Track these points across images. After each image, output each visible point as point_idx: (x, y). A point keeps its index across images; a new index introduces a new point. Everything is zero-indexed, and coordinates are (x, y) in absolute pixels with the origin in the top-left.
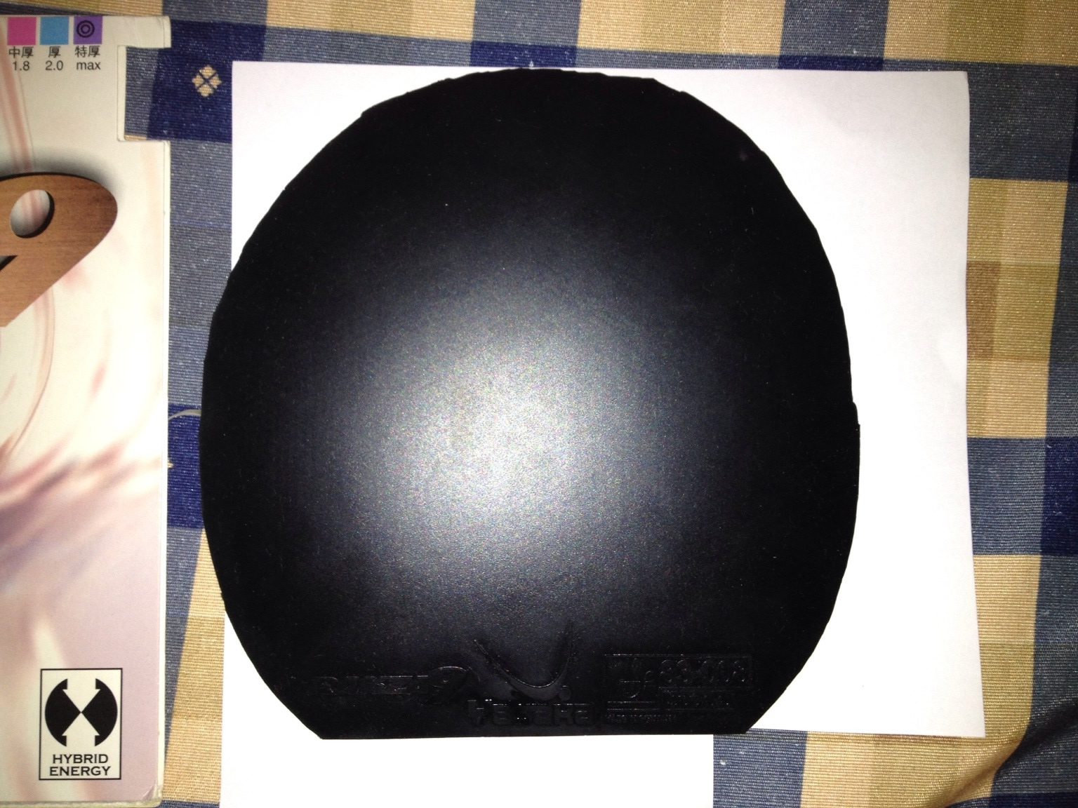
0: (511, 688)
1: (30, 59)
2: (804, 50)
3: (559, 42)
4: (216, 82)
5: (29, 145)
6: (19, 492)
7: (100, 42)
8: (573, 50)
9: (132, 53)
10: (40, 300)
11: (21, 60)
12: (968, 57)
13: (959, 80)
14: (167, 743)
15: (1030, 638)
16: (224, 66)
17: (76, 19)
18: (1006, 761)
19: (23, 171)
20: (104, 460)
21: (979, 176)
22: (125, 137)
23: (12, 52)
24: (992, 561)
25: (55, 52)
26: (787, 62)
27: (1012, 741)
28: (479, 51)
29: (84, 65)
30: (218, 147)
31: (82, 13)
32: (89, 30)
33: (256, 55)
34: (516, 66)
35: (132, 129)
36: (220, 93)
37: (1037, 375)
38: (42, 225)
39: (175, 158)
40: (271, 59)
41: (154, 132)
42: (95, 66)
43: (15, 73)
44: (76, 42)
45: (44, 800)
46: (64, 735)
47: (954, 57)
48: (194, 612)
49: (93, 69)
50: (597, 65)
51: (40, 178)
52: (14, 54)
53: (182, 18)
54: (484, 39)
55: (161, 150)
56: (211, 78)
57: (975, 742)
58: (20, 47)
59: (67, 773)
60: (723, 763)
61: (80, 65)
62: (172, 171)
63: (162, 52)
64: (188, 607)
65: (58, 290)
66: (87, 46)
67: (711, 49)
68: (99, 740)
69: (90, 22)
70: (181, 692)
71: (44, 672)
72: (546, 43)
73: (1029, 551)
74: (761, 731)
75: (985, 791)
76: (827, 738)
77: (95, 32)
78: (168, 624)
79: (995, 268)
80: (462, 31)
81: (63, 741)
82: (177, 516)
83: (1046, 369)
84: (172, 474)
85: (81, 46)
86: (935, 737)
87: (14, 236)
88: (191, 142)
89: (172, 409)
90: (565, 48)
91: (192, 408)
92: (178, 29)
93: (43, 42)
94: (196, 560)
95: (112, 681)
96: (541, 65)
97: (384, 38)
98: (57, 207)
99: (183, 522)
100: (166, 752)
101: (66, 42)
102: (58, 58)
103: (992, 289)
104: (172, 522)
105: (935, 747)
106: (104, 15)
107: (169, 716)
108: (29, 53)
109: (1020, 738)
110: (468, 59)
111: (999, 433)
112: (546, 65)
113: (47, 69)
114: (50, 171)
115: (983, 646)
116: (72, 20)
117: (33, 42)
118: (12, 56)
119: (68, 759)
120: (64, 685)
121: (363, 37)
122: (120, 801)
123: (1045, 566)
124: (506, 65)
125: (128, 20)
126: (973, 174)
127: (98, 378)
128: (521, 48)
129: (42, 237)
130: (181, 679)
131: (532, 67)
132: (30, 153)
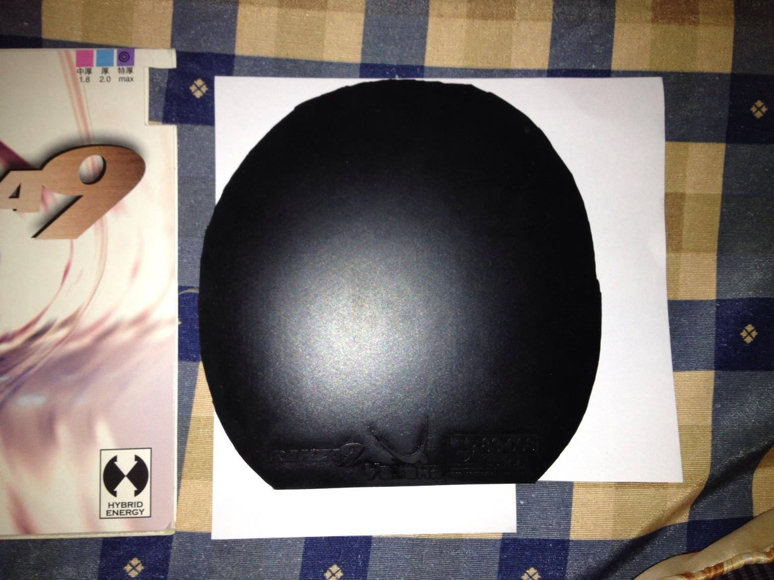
0: (391, 456)
1: (91, 76)
2: (562, 65)
3: (413, 63)
4: (204, 89)
5: (90, 128)
6: (86, 341)
7: (133, 64)
8: (422, 68)
9: (153, 71)
10: (98, 223)
11: (84, 76)
12: (663, 69)
13: (658, 82)
14: (178, 495)
15: (709, 421)
16: (209, 79)
17: (118, 51)
18: (697, 499)
19: (86, 144)
20: (140, 320)
21: (671, 140)
22: (149, 123)
23: (79, 71)
24: (685, 375)
25: (106, 71)
26: (552, 73)
27: (700, 485)
28: (365, 69)
29: (123, 79)
30: (206, 128)
31: (121, 47)
32: (126, 58)
33: (229, 73)
34: (388, 78)
35: (153, 118)
36: (207, 96)
37: (710, 261)
38: (99, 176)
39: (180, 136)
40: (239, 75)
41: (167, 120)
42: (130, 79)
43: (81, 84)
44: (118, 65)
45: (103, 531)
46: (115, 490)
47: (654, 69)
48: (195, 413)
49: (129, 81)
50: (436, 77)
51: (97, 148)
52: (80, 72)
53: (183, 50)
54: (368, 61)
55: (172, 130)
56: (202, 86)
57: (678, 486)
58: (84, 68)
59: (117, 514)
60: (522, 503)
61: (121, 79)
62: (178, 143)
63: (170, 71)
64: (191, 410)
65: (109, 216)
66: (125, 67)
67: (505, 66)
68: (137, 493)
69: (127, 53)
70: (187, 463)
71: (102, 451)
72: (405, 63)
73: (706, 368)
74: (545, 482)
75: (684, 518)
76: (586, 485)
77: (130, 59)
78: (179, 421)
79: (682, 196)
80: (355, 57)
81: (114, 494)
82: (184, 354)
83: (715, 258)
84: (181, 328)
85: (121, 67)
86: (652, 483)
87: (81, 183)
88: (189, 126)
89: (181, 288)
90: (417, 67)
91: (193, 288)
92: (181, 57)
93: (98, 65)
94: (196, 381)
95: (145, 456)
96: (403, 77)
97: (307, 62)
98: (108, 166)
99: (187, 358)
100: (178, 501)
101: (112, 65)
102: (107, 75)
103: (681, 209)
104: (181, 358)
105: (653, 489)
106: (136, 48)
107: (179, 478)
108: (89, 72)
109: (705, 483)
110: (358, 74)
111: (687, 297)
112: (406, 77)
113: (101, 81)
114: (103, 143)
115: (681, 428)
116: (115, 52)
117: (92, 65)
118: (79, 74)
119: (118, 505)
120: (115, 459)
121: (295, 61)
122: (151, 531)
123: (717, 377)
124: (382, 77)
125: (151, 51)
126: (668, 139)
127: (135, 270)
128: (391, 67)
129: (99, 184)
130: (187, 455)
131: (397, 78)
132: (91, 132)
